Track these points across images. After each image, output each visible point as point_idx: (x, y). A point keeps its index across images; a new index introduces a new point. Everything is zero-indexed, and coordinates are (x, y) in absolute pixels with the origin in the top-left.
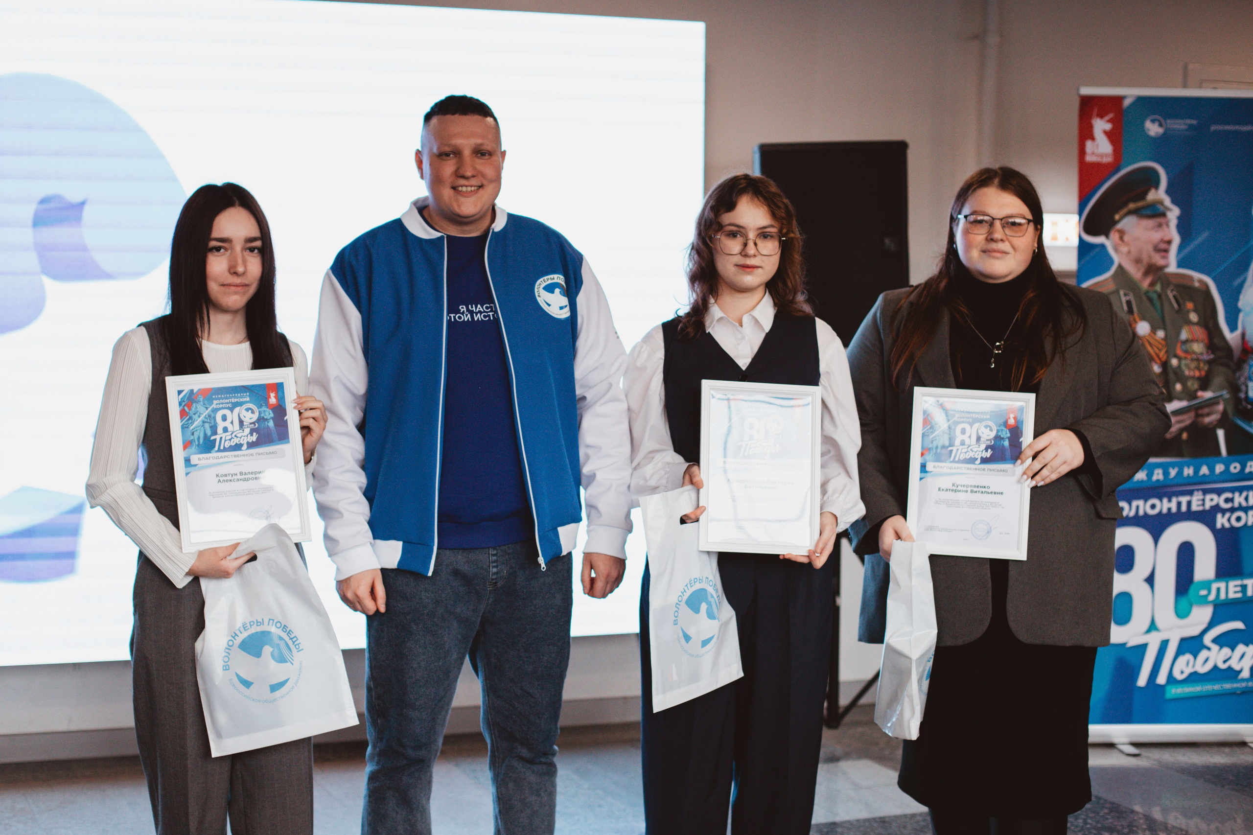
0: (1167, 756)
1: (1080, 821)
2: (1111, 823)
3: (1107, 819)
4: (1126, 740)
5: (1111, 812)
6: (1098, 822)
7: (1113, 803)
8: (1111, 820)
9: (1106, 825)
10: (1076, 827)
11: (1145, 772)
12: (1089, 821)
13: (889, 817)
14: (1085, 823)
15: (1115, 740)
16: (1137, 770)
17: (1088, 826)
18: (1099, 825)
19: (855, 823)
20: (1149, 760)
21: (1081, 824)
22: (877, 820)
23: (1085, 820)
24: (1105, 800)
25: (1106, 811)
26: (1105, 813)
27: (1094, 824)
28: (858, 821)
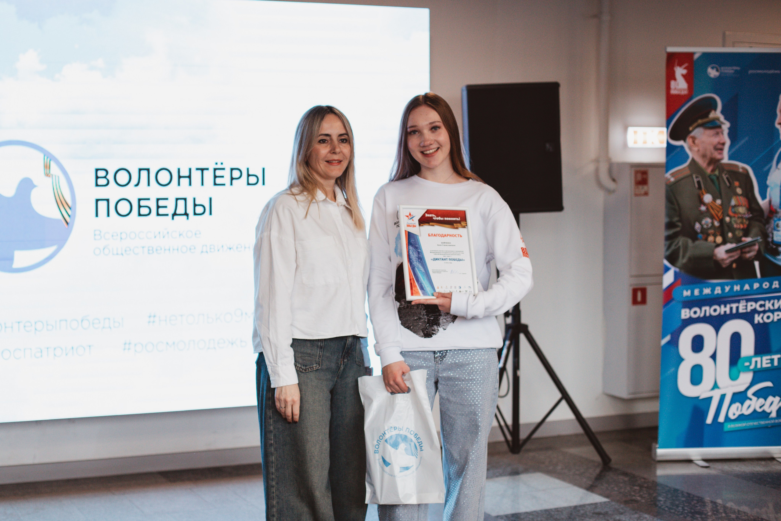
0: (726, 467)
1: (680, 508)
2: (700, 509)
3: (697, 507)
4: (700, 458)
5: (698, 502)
6: (691, 509)
7: (698, 497)
8: (699, 508)
9: (697, 511)
10: (679, 512)
11: (715, 478)
12: (686, 508)
13: (561, 508)
14: (684, 510)
15: (693, 458)
16: (709, 477)
17: (686, 511)
18: (693, 511)
19: (540, 512)
20: (715, 470)
21: (681, 510)
22: (553, 510)
23: (683, 507)
24: (694, 496)
25: (695, 502)
26: (695, 503)
27: (689, 510)
28: (541, 511)
